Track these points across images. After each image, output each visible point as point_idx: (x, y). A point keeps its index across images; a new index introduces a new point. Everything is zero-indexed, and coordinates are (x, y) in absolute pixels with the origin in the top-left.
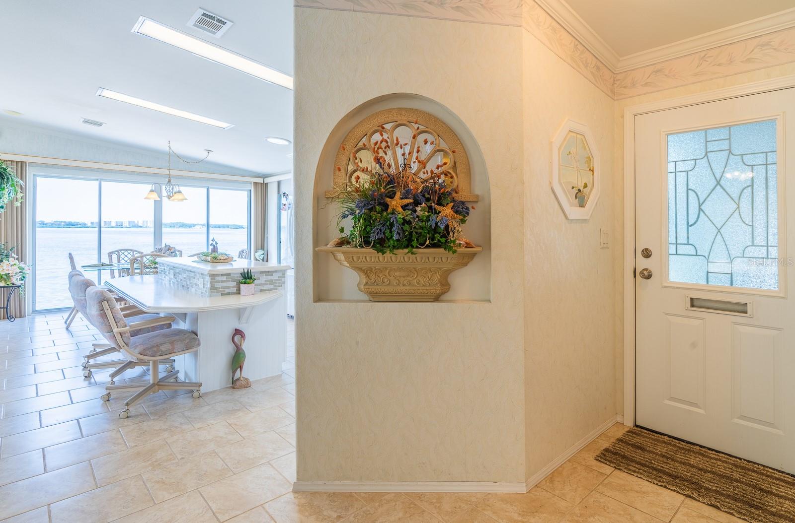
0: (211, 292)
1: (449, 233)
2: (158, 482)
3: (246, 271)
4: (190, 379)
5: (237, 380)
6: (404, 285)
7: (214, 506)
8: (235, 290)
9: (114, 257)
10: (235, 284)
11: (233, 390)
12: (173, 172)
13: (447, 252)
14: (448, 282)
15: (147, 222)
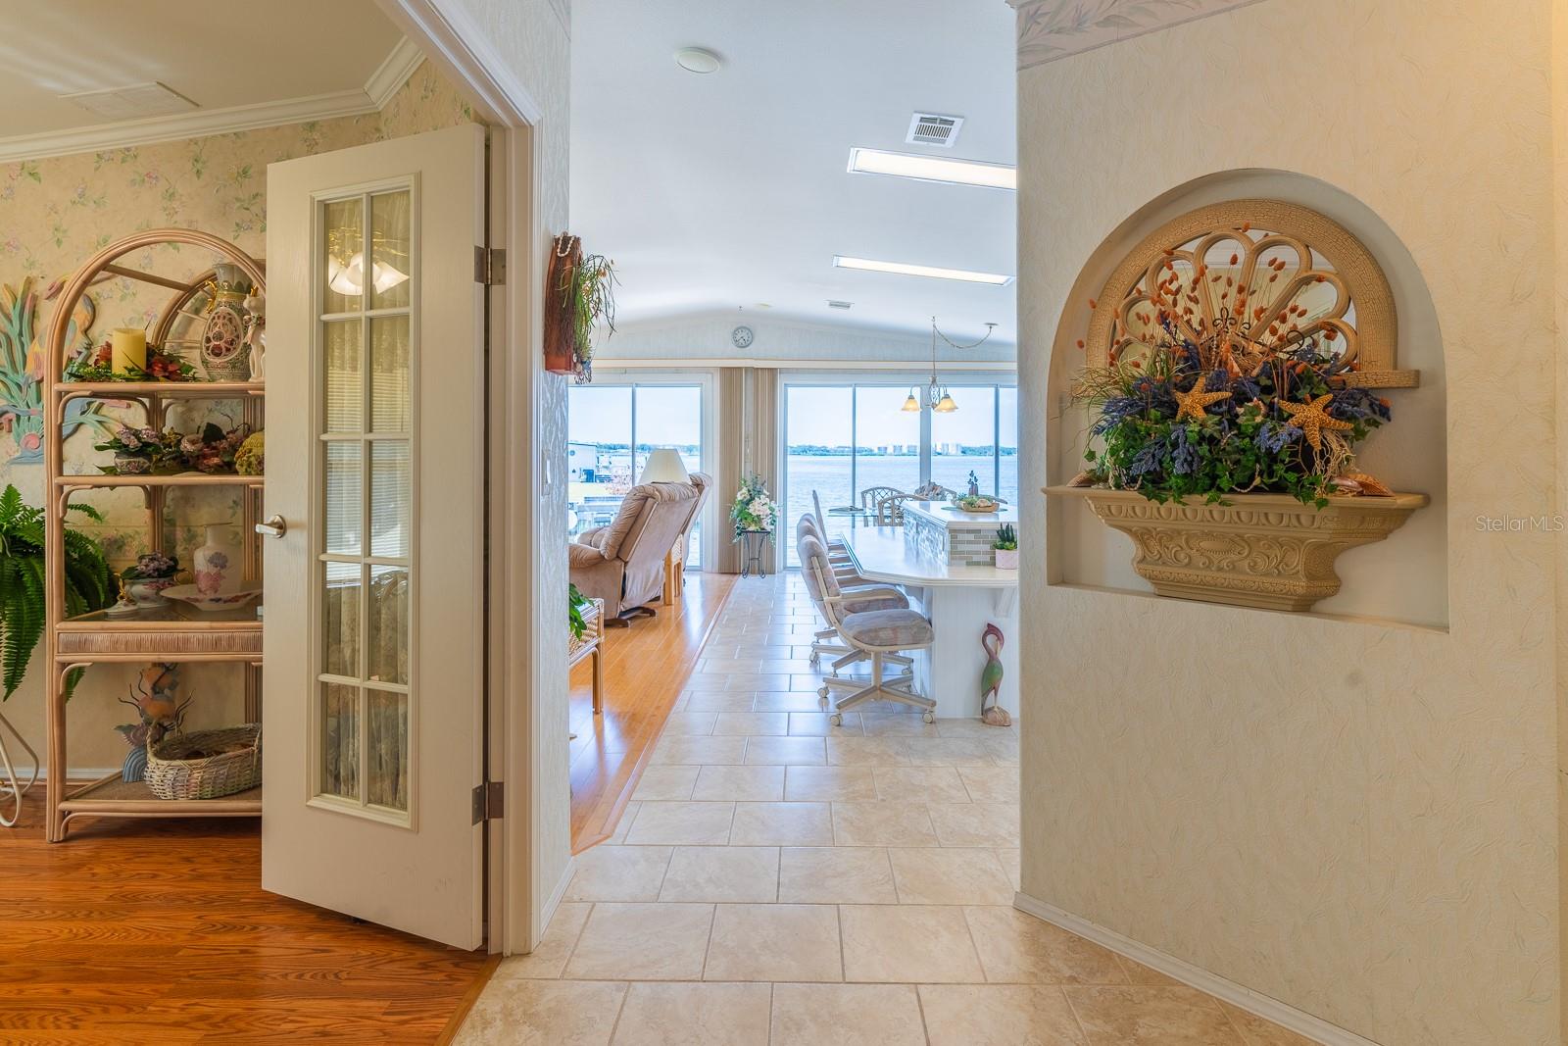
0: (952, 559)
1: (1310, 465)
2: (845, 820)
3: (1004, 528)
4: (926, 694)
5: (990, 709)
6: (1220, 569)
7: (898, 879)
8: (987, 558)
9: (869, 497)
10: (987, 547)
11: (981, 724)
12: (939, 366)
13: (1302, 503)
14: (1335, 575)
15: (948, 445)
